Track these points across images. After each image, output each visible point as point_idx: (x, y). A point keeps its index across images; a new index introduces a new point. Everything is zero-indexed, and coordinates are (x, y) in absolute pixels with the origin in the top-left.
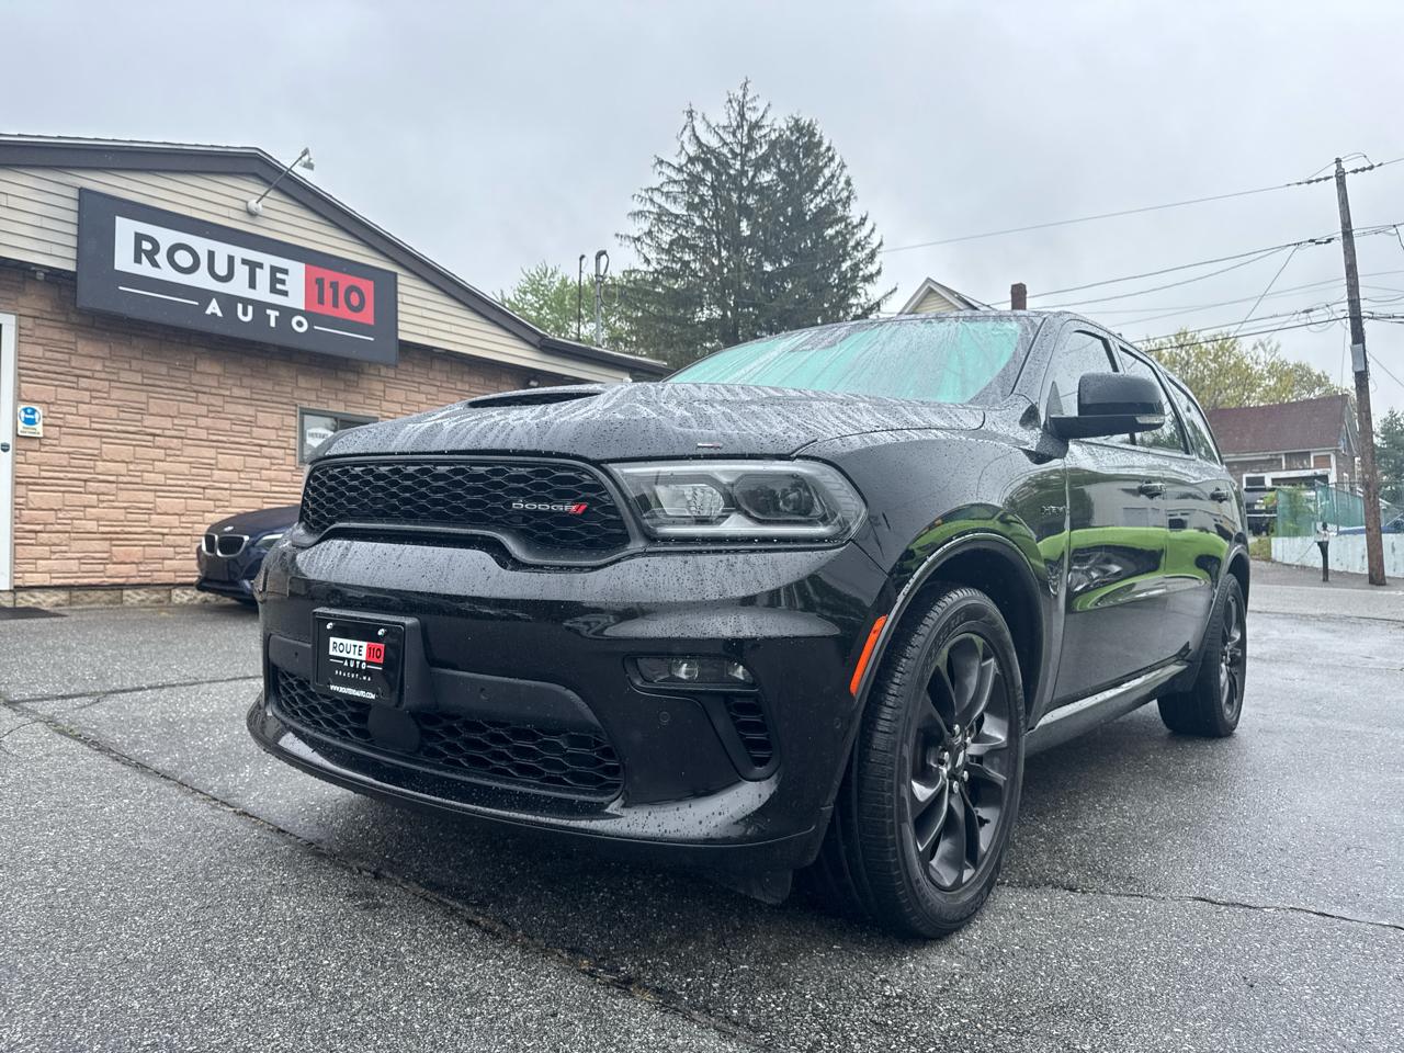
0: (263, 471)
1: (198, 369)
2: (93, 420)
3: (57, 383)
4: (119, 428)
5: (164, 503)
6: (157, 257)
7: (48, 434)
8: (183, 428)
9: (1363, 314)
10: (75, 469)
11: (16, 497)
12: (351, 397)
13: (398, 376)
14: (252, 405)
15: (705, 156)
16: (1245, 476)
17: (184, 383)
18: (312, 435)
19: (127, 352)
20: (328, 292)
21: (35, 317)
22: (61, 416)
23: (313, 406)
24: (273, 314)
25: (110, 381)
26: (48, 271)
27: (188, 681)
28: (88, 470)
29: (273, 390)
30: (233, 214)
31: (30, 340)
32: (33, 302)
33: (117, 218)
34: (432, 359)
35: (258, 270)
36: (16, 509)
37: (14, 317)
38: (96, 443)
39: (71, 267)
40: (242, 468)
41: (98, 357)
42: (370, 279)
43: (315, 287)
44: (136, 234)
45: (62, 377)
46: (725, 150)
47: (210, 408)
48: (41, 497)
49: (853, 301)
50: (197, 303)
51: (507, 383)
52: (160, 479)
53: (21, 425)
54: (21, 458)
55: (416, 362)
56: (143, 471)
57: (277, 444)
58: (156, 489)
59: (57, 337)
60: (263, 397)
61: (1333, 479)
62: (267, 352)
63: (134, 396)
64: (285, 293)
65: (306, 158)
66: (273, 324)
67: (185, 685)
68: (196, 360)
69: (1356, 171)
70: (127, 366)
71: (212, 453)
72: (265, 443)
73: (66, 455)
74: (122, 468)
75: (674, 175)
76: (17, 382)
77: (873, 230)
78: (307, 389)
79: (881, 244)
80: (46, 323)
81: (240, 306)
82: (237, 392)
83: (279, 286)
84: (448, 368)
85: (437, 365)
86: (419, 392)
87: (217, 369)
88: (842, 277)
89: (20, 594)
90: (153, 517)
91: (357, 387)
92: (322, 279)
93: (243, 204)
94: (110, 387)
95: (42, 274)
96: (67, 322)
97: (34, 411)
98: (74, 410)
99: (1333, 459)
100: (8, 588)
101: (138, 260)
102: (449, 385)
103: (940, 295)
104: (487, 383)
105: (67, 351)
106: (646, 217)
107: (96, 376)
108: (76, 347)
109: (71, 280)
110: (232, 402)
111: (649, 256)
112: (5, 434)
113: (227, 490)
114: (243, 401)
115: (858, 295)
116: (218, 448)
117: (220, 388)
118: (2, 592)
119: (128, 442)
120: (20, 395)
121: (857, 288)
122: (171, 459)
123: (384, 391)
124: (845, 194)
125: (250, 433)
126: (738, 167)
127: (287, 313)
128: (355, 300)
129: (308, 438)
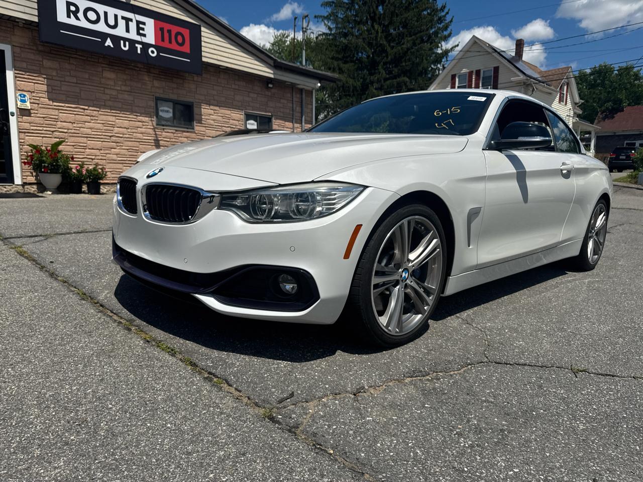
0: (139, 129)
1: (104, 76)
2: (54, 101)
3: (35, 81)
5: (91, 144)
7: (33, 108)
8: (98, 106)
10: (47, 126)
11: (20, 139)
12: (180, 92)
13: (204, 82)
14: (131, 95)
17: (96, 83)
18: (162, 111)
19: (67, 66)
20: (166, 35)
21: (20, 47)
22: (38, 98)
23: (162, 96)
24: (139, 46)
25: (61, 81)
26: (24, 22)
27: (95, 230)
28: (54, 126)
29: (142, 88)
31: (19, 59)
32: (21, 37)
34: (219, 72)
35: (130, 23)
36: (21, 145)
37: (10, 46)
38: (56, 112)
39: (36, 19)
40: (128, 127)
41: (53, 69)
42: (187, 28)
44: (67, 2)
45: (37, 78)
47: (111, 96)
48: (32, 139)
49: (435, 50)
51: (257, 86)
52: (89, 131)
53: (19, 103)
54: (20, 120)
55: (212, 73)
56: (80, 128)
57: (145, 115)
58: (87, 137)
59: (33, 58)
60: (140, 92)
62: (138, 67)
63: (73, 89)
64: (144, 35)
66: (139, 52)
67: (92, 232)
68: (103, 70)
70: (68, 74)
71: (113, 119)
72: (139, 114)
73: (42, 119)
74: (70, 125)
76: (15, 80)
77: (447, 13)
78: (158, 87)
79: (451, 21)
80: (27, 50)
81: (122, 42)
82: (124, 88)
83: (141, 32)
84: (227, 77)
85: (222, 76)
86: (213, 90)
87: (111, 75)
88: (430, 37)
89: (26, 187)
90: (86, 150)
91: (183, 86)
92: (163, 28)
94: (61, 84)
95: (22, 24)
96: (37, 50)
97: (25, 96)
100: (20, 183)
101: (69, 16)
102: (228, 86)
103: (479, 45)
104: (247, 85)
105: (38, 65)
106: (331, 6)
107: (54, 78)
108: (43, 63)
109: (37, 26)
110: (121, 94)
111: (332, 27)
112: (12, 108)
113: (121, 137)
114: (126, 93)
115: (438, 47)
116: (115, 116)
117: (115, 86)
118: (18, 185)
119: (72, 112)
120: (17, 88)
121: (437, 43)
122: (93, 121)
123: (196, 89)
125: (131, 109)
127: (146, 46)
128: (180, 40)
129: (160, 112)
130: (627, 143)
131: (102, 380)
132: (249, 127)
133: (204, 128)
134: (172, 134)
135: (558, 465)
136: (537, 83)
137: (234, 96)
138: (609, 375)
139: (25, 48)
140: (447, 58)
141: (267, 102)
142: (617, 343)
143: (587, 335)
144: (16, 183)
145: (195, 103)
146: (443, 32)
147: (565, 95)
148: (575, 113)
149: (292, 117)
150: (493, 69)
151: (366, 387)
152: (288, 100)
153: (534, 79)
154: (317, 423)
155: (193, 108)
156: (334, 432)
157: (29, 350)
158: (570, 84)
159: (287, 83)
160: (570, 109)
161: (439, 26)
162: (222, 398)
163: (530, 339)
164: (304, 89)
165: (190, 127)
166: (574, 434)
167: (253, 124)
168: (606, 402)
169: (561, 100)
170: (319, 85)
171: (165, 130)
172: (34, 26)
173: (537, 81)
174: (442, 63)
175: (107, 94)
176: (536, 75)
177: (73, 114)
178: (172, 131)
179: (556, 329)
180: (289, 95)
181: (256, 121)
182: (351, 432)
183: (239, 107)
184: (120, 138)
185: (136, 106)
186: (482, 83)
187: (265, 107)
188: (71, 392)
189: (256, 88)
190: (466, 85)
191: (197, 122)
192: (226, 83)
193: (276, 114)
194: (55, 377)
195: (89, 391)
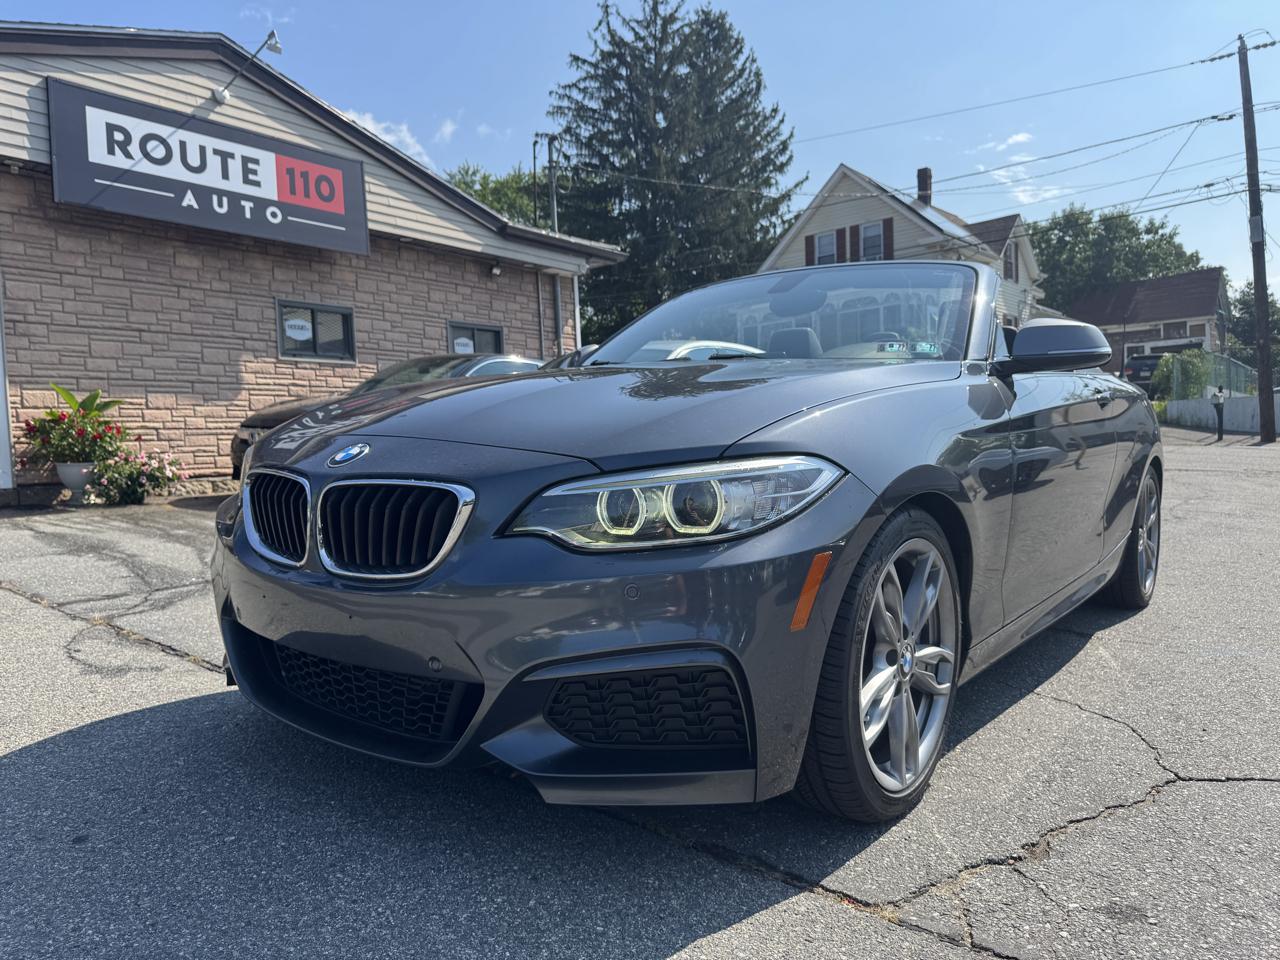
0: (247, 364)
1: (177, 263)
2: (79, 316)
3: (40, 280)
4: (106, 324)
5: (155, 398)
6: (129, 148)
7: (36, 333)
9: (1262, 187)
10: (67, 367)
11: (11, 396)
12: (326, 288)
13: (369, 267)
14: (231, 298)
15: (620, 51)
16: (1126, 346)
17: (163, 277)
18: (291, 327)
19: (105, 247)
20: (299, 182)
21: (13, 214)
22: (49, 313)
23: (290, 298)
24: (248, 205)
25: (92, 277)
26: (21, 165)
28: (80, 368)
29: (252, 283)
30: (200, 103)
31: (10, 237)
32: (10, 198)
33: (88, 109)
34: (399, 248)
35: (230, 160)
36: (12, 408)
38: (84, 340)
39: (43, 159)
40: (228, 362)
41: (79, 253)
42: (338, 168)
43: (286, 176)
44: (107, 124)
45: (46, 274)
46: (640, 45)
47: (193, 302)
48: (35, 396)
49: (765, 192)
50: (172, 195)
51: (471, 272)
52: (150, 374)
55: (385, 252)
56: (132, 367)
57: (259, 336)
58: (146, 384)
59: (36, 234)
60: (243, 291)
61: (1207, 346)
62: (243, 245)
63: (118, 291)
64: (257, 184)
65: (273, 42)
66: (248, 215)
68: (174, 254)
69: (1257, 47)
70: (108, 262)
71: (196, 347)
72: (248, 336)
73: (57, 353)
74: (111, 365)
75: (592, 72)
77: (782, 121)
78: (283, 281)
79: (792, 135)
80: (28, 219)
81: (215, 198)
82: (216, 285)
83: (251, 177)
84: (416, 257)
85: (405, 255)
86: (389, 282)
87: (195, 263)
88: (754, 167)
89: (22, 491)
90: (146, 412)
91: (331, 278)
92: (293, 169)
93: (209, 92)
94: (93, 283)
95: (16, 168)
96: (45, 218)
98: (59, 307)
99: (1207, 328)
100: (11, 487)
101: (111, 151)
102: (417, 275)
103: (853, 180)
104: (453, 271)
105: (47, 247)
106: (565, 114)
107: (79, 272)
108: (57, 243)
109: (45, 173)
110: (213, 296)
111: (569, 153)
113: (212, 383)
114: (223, 294)
115: (770, 185)
117: (200, 282)
118: (5, 490)
119: (115, 338)
120: (5, 293)
121: (769, 178)
122: (159, 354)
123: (357, 282)
124: (754, 85)
125: (233, 326)
126: (653, 61)
127: (261, 204)
128: (325, 190)
129: (287, 329)
130: (1128, 348)
132: (460, 350)
133: (374, 357)
134: (313, 372)
136: (967, 248)
137: (428, 293)
139: (20, 214)
140: (788, 206)
141: (491, 303)
145: (355, 310)
146: (776, 157)
147: (1014, 266)
148: (1034, 298)
149: (538, 328)
150: (881, 223)
152: (528, 296)
153: (959, 239)
155: (351, 320)
157: (338, 833)
158: (1020, 247)
159: (526, 266)
160: (1025, 291)
164: (557, 274)
165: (347, 355)
167: (466, 345)
169: (1007, 274)
170: (588, 266)
171: (299, 366)
172: (40, 172)
173: (966, 242)
174: (780, 213)
175: (185, 299)
176: (961, 233)
177: (119, 341)
178: (313, 366)
180: (531, 288)
181: (472, 338)
183: (439, 313)
184: (211, 385)
185: (241, 320)
186: (864, 249)
187: (487, 312)
188: (499, 909)
189: (469, 276)
190: (833, 255)
191: (360, 345)
192: (413, 268)
193: (509, 324)
194: (442, 882)
195: (532, 903)
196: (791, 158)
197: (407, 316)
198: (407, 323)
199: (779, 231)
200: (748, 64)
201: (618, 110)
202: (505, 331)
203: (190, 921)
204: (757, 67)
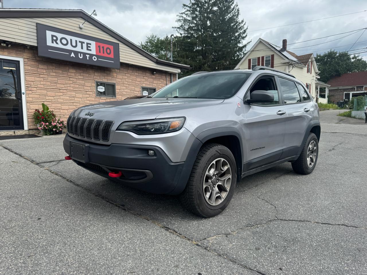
0: (87, 98)
1: (69, 71)
2: (44, 85)
3: (34, 76)
4: (51, 87)
5: (64, 107)
6: (57, 41)
8: (67, 87)
10: (41, 99)
11: (27, 106)
12: (109, 78)
13: (120, 72)
14: (83, 80)
15: (197, 3)
16: (344, 93)
17: (66, 75)
19: (51, 67)
20: (102, 49)
21: (28, 59)
22: (37, 85)
23: (99, 80)
24: (88, 56)
25: (48, 75)
26: (30, 46)
28: (44, 99)
29: (89, 76)
30: (76, 28)
31: (27, 65)
32: (27, 55)
33: (47, 31)
35: (83, 44)
36: (27, 109)
37: (22, 59)
38: (45, 92)
39: (36, 45)
40: (82, 97)
41: (44, 69)
42: (112, 45)
43: (98, 48)
44: (52, 35)
45: (36, 74)
47: (73, 82)
48: (33, 106)
49: (239, 45)
50: (68, 54)
51: (148, 73)
52: (62, 101)
54: (28, 96)
55: (125, 67)
56: (58, 99)
57: (90, 91)
58: (61, 103)
59: (34, 64)
62: (87, 66)
63: (54, 79)
64: (90, 50)
65: (95, 13)
66: (88, 59)
68: (69, 69)
70: (52, 71)
71: (74, 93)
72: (87, 90)
73: (39, 95)
74: (52, 98)
75: (189, 9)
76: (25, 76)
77: (245, 24)
78: (97, 76)
79: (247, 29)
80: (31, 60)
81: (79, 54)
82: (80, 77)
83: (89, 48)
84: (132, 69)
85: (130, 69)
86: (125, 76)
87: (74, 71)
88: (236, 37)
89: (30, 131)
90: (61, 110)
91: (110, 75)
92: (100, 46)
93: (79, 26)
94: (48, 77)
95: (28, 47)
96: (36, 60)
98: (39, 83)
100: (27, 129)
101: (53, 42)
102: (134, 74)
103: (263, 43)
104: (143, 73)
105: (36, 67)
106: (181, 22)
107: (44, 74)
108: (39, 66)
109: (36, 48)
110: (78, 80)
111: (181, 33)
112: (23, 90)
114: (81, 79)
115: (240, 43)
116: (76, 92)
117: (75, 76)
118: (26, 130)
119: (53, 91)
120: (26, 80)
121: (240, 41)
122: (64, 95)
123: (117, 76)
124: (237, 13)
125: (84, 88)
126: (207, 6)
127: (91, 55)
128: (108, 51)
129: (98, 89)
130: (345, 93)
131: (127, 232)
132: (144, 94)
133: (121, 96)
135: (305, 258)
136: (296, 64)
137: (136, 79)
138: (327, 224)
140: (245, 49)
141: (153, 81)
142: (332, 210)
143: (319, 206)
144: (25, 129)
145: (116, 83)
146: (242, 35)
147: (310, 69)
148: (316, 78)
150: (271, 56)
151: (230, 232)
152: (164, 80)
153: (294, 61)
154: (215, 246)
155: (115, 86)
156: (222, 249)
157: (90, 220)
158: (313, 63)
159: (163, 71)
160: (314, 76)
161: (241, 31)
162: (175, 237)
163: (295, 209)
164: (172, 73)
165: (114, 96)
166: (312, 247)
167: (146, 93)
168: (325, 235)
169: (308, 71)
170: (180, 71)
171: (101, 98)
173: (296, 62)
174: (243, 51)
175: (71, 81)
176: (295, 59)
177: (54, 92)
178: (105, 98)
179: (306, 204)
180: (164, 77)
181: (148, 91)
182: (228, 249)
183: (139, 84)
184: (78, 104)
185: (86, 86)
186: (265, 63)
187: (152, 84)
188: (118, 237)
189: (147, 74)
190: (256, 65)
191: (117, 93)
192: (132, 72)
193: (158, 87)
194: (108, 231)
195: (125, 236)
196: (246, 35)
197: (130, 85)
198: (130, 87)
199: (242, 56)
200: (235, 7)
201: (196, 21)
202: (157, 89)
203: (59, 235)
204: (238, 8)
